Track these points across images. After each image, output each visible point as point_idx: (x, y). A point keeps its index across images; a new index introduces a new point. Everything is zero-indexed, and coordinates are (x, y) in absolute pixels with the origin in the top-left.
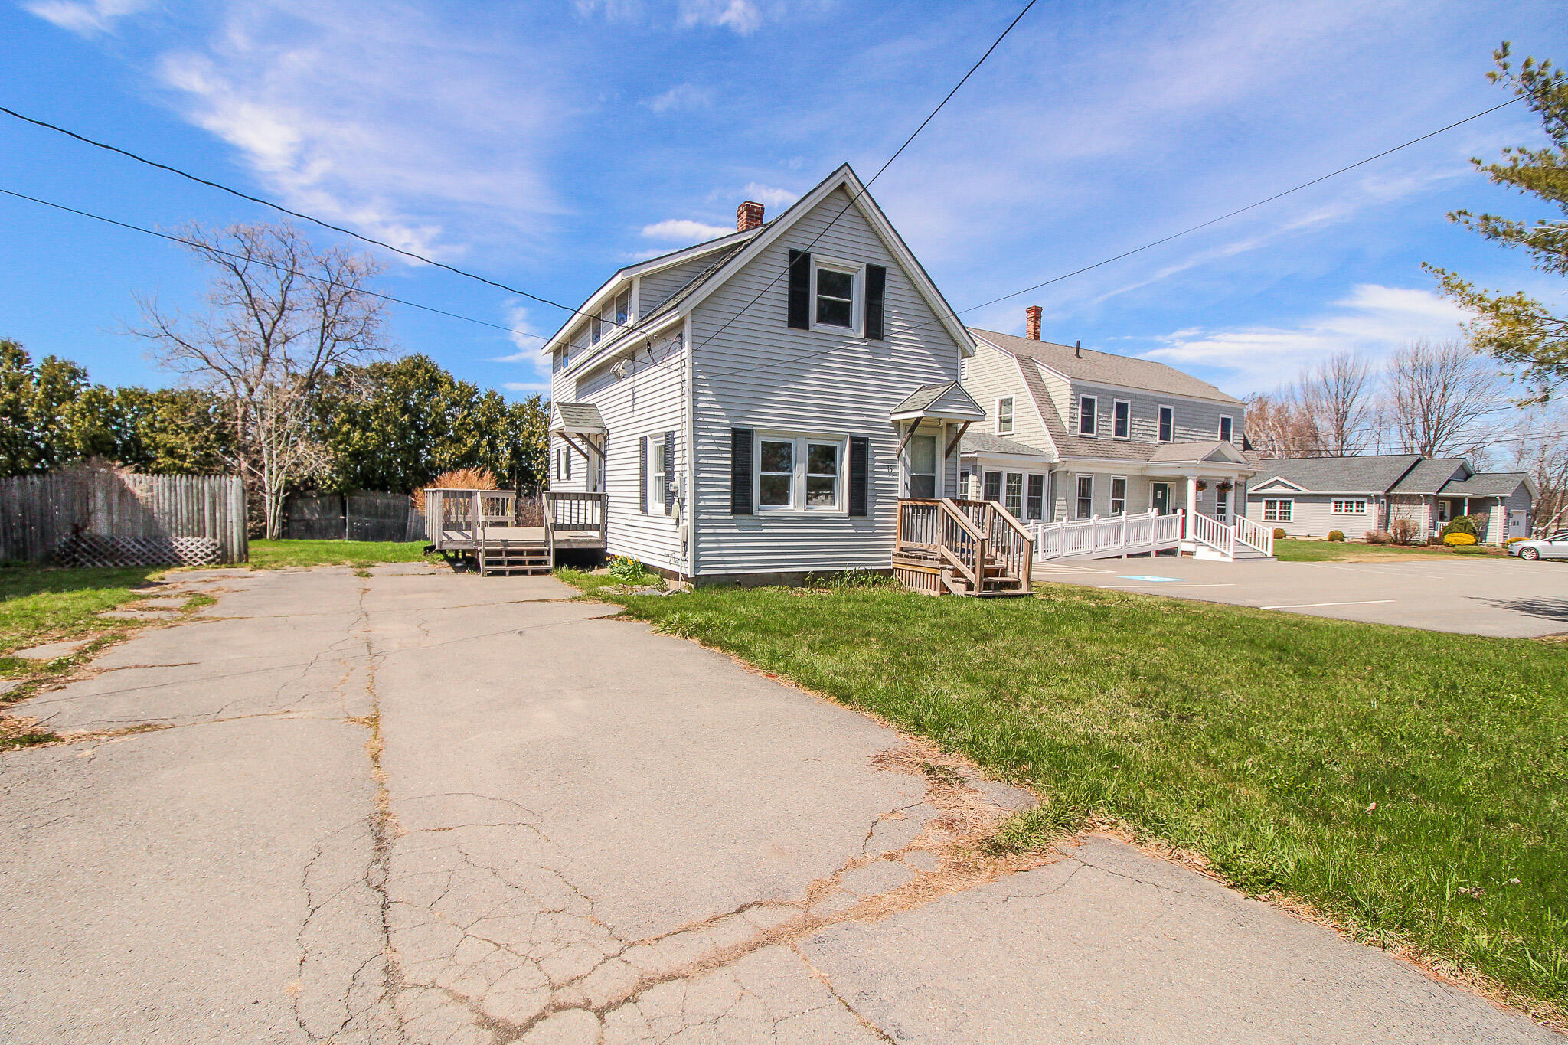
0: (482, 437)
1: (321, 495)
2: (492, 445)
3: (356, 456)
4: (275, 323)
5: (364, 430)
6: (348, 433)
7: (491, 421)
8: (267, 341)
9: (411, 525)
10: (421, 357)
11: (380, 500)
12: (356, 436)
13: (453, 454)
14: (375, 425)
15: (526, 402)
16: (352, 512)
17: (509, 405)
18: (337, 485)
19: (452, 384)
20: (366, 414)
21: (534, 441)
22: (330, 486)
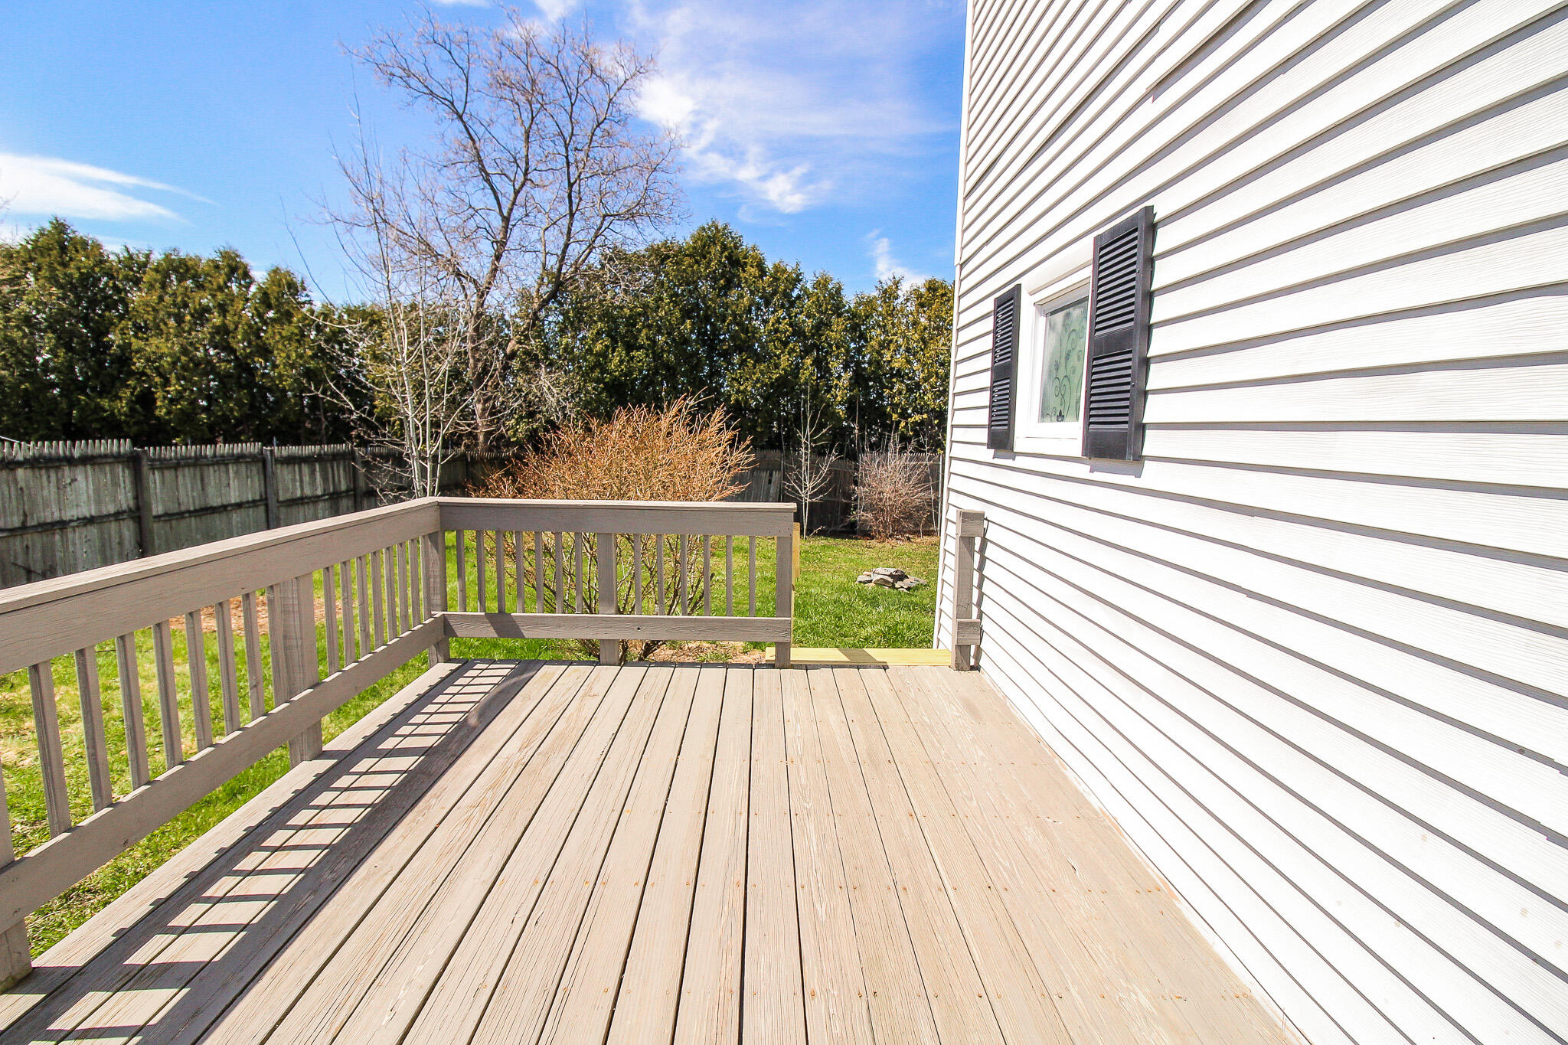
0: (807, 351)
2: (820, 364)
4: (517, 193)
5: (630, 347)
7: (821, 326)
8: (506, 220)
10: (717, 228)
14: (642, 339)
15: (876, 293)
17: (849, 298)
19: (760, 266)
20: (631, 321)
21: (887, 357)
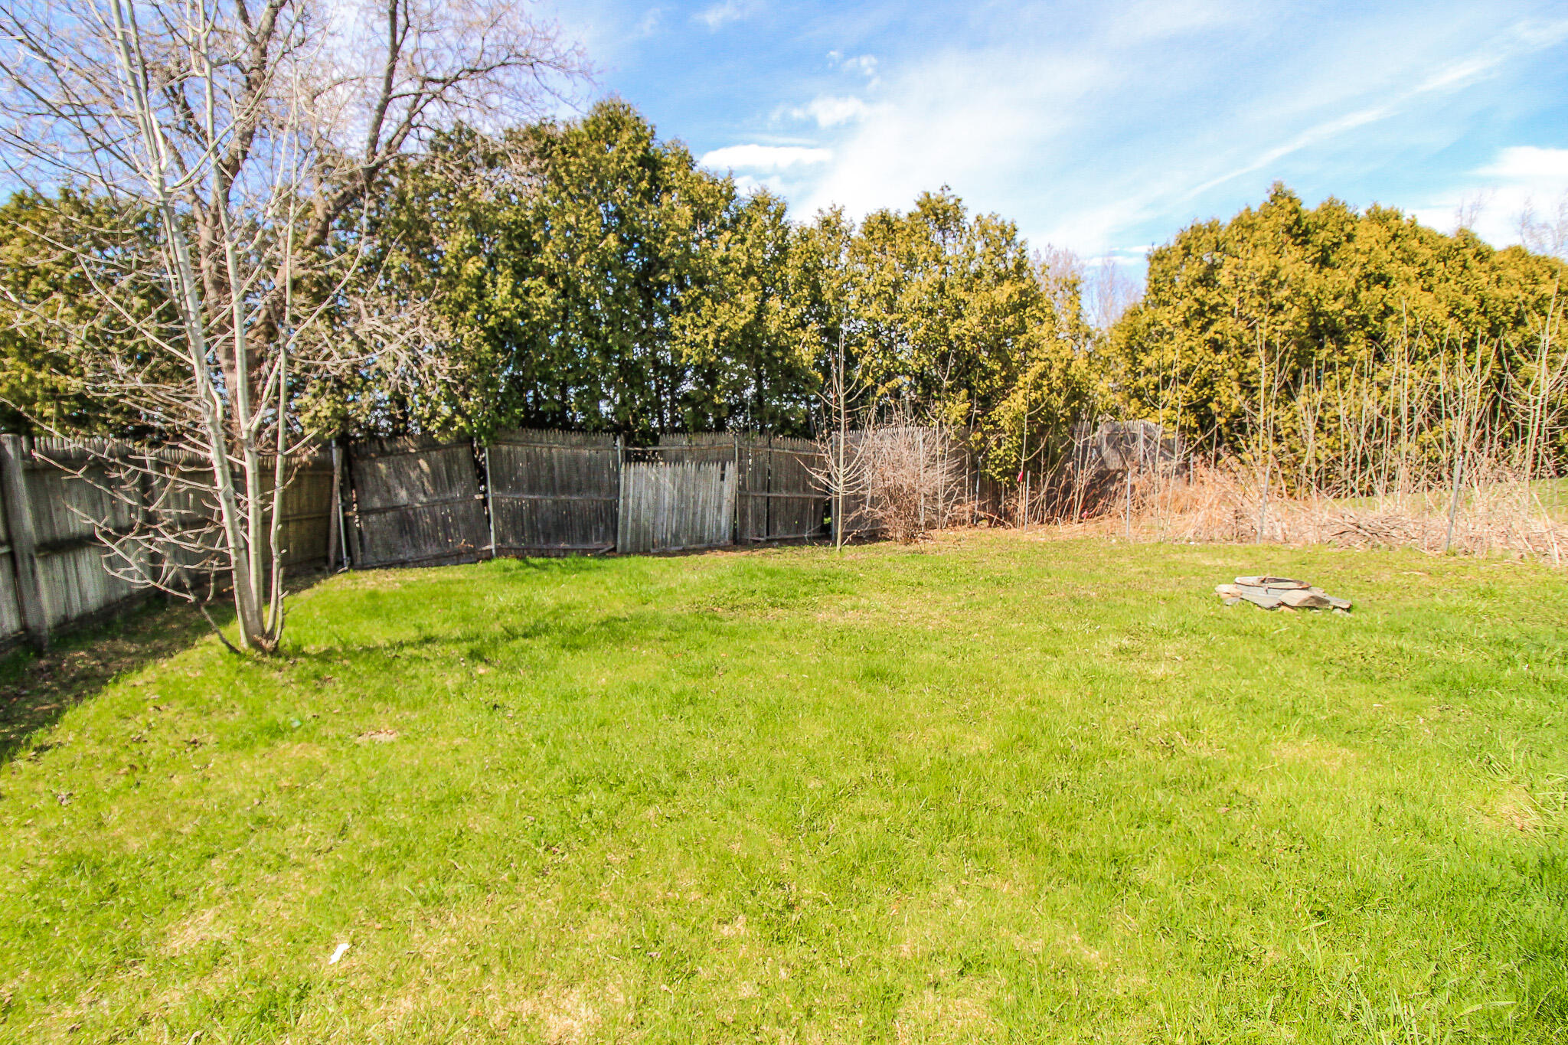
1: (428, 444)
3: (502, 336)
6: (479, 284)
9: (626, 506)
10: (617, 109)
11: (556, 448)
12: (501, 291)
13: (722, 329)
16: (499, 485)
17: (794, 228)
18: (468, 419)
20: (520, 231)
22: (449, 422)
